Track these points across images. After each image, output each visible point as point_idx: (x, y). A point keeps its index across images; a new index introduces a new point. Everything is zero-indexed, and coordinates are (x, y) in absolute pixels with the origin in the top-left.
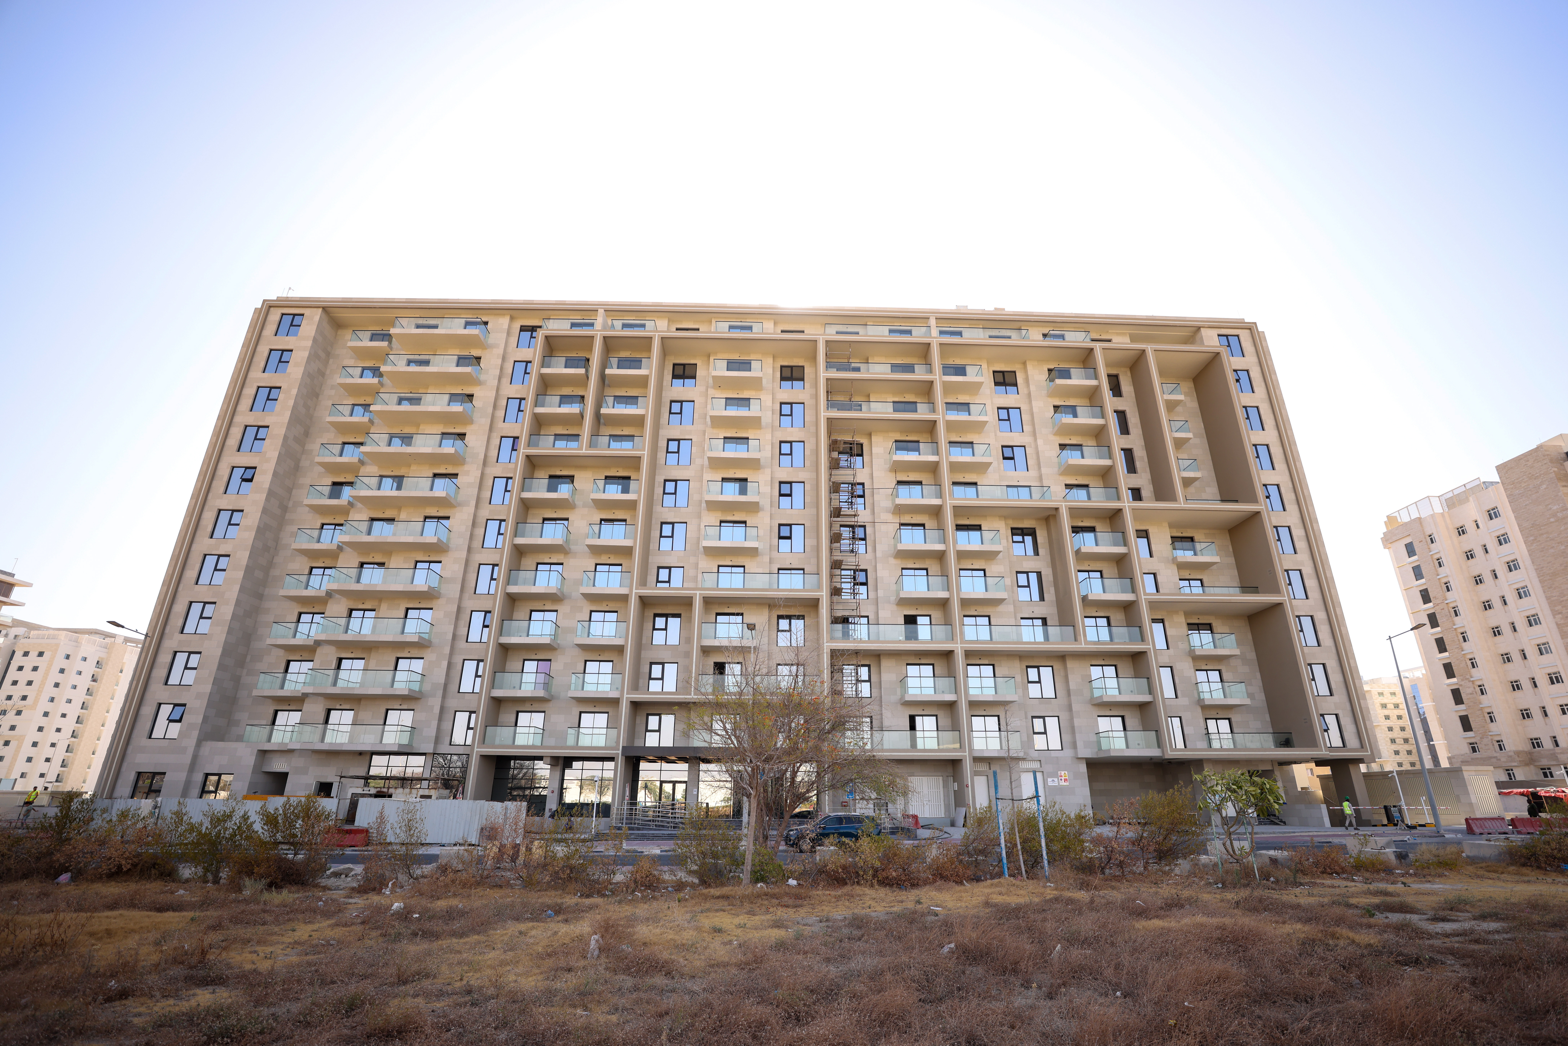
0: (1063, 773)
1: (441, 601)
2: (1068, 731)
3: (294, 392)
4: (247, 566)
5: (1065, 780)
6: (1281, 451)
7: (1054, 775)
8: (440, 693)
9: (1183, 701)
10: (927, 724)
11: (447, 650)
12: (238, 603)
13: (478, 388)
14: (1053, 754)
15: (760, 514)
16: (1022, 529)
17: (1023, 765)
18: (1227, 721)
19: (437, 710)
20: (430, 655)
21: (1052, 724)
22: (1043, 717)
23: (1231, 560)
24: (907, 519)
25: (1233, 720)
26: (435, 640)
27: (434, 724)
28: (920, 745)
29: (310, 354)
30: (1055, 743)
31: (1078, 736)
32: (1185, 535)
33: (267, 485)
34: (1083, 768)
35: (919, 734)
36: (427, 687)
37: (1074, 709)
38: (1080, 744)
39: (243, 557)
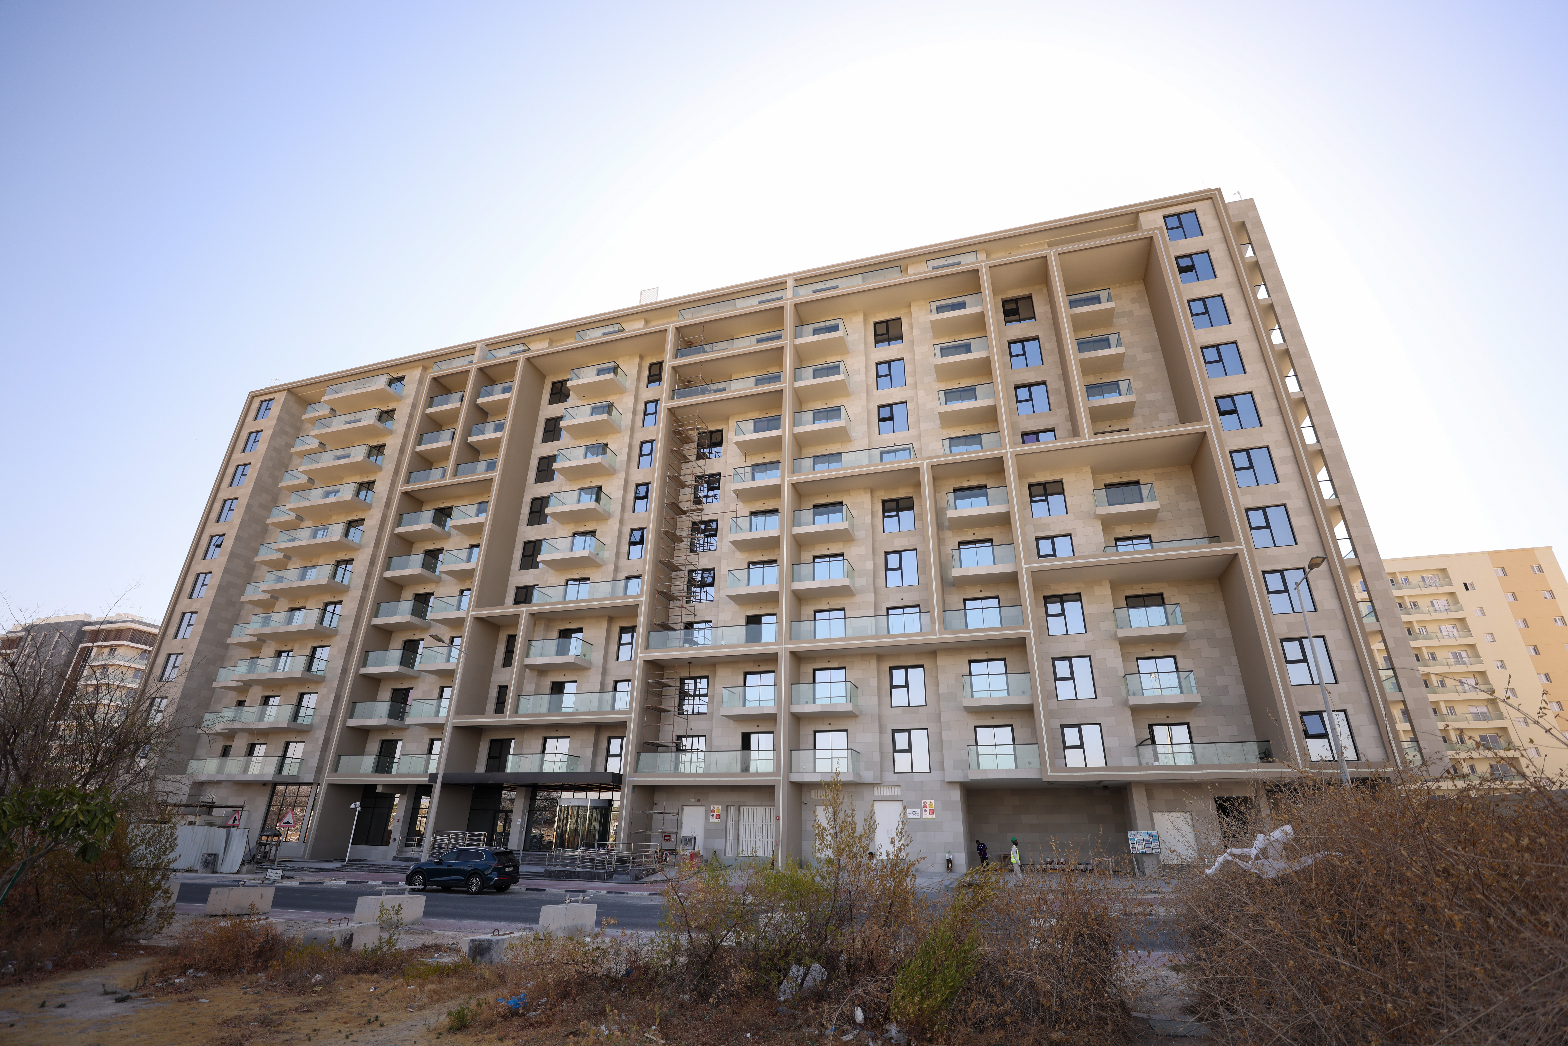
0: (928, 802)
1: (338, 638)
2: (935, 746)
3: (259, 465)
4: (208, 620)
5: (931, 812)
6: (1256, 345)
7: (918, 805)
8: (325, 725)
9: (1105, 702)
10: (762, 742)
11: (335, 684)
12: (198, 652)
13: (390, 437)
14: (917, 777)
15: (610, 521)
16: (896, 500)
17: (879, 792)
18: (1185, 727)
19: (321, 742)
20: (323, 690)
21: (920, 739)
22: (908, 731)
23: (1196, 505)
24: (759, 506)
25: (1191, 725)
26: (328, 676)
27: (318, 754)
28: (753, 768)
29: (274, 431)
30: (921, 763)
31: (946, 753)
32: (1125, 479)
33: (229, 549)
34: (956, 795)
35: (753, 755)
36: (317, 720)
37: (942, 719)
38: (948, 764)
39: (205, 612)
